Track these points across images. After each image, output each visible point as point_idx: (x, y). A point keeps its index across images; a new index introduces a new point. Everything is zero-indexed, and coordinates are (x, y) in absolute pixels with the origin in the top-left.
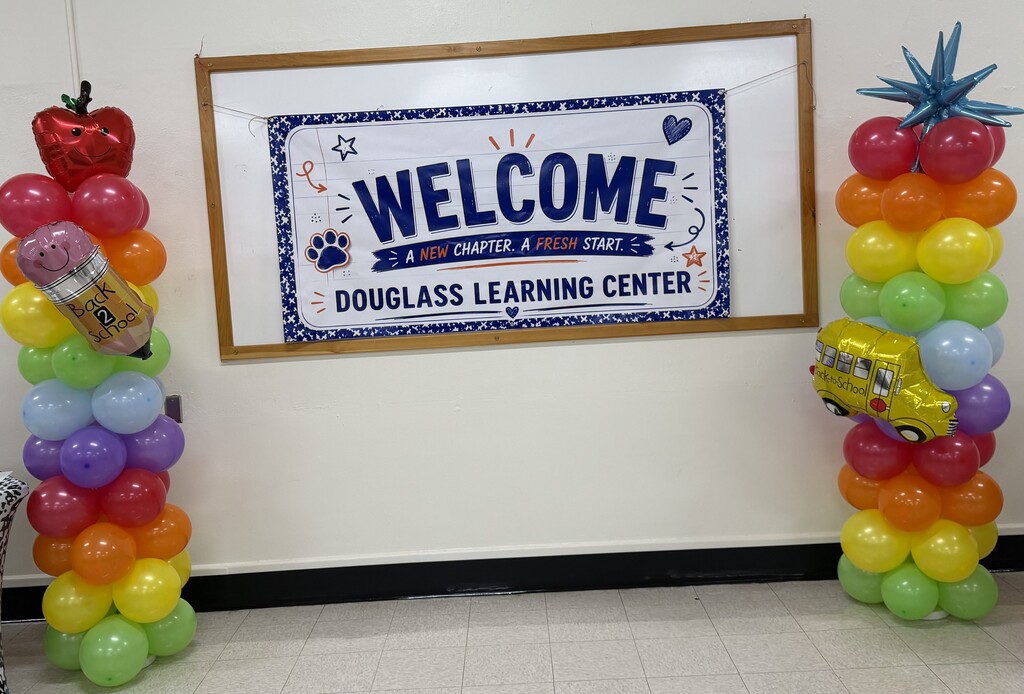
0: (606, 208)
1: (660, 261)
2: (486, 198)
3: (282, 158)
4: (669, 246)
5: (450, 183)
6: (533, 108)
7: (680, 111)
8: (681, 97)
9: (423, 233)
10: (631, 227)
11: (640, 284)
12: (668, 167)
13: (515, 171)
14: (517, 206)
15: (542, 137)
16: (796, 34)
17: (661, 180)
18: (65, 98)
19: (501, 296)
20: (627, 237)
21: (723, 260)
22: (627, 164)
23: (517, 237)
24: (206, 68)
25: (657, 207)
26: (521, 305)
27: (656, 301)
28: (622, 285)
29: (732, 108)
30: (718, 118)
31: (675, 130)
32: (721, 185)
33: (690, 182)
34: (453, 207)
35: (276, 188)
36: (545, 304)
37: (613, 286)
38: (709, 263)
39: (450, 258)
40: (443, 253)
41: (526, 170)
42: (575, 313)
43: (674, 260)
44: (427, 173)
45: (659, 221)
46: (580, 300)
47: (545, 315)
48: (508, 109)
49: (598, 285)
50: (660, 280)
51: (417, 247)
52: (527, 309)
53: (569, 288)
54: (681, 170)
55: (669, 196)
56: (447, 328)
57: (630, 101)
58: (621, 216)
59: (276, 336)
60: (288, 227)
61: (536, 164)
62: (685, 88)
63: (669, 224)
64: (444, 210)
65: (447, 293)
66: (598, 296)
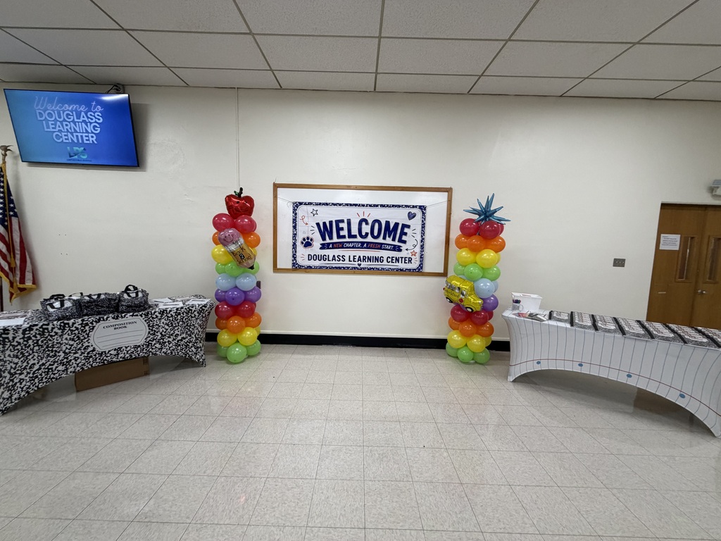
0: (389, 237)
1: (403, 254)
2: (355, 231)
3: (296, 214)
4: (407, 250)
5: (344, 225)
6: (370, 206)
7: (413, 211)
8: (413, 207)
9: (335, 240)
10: (396, 243)
11: (397, 260)
12: (408, 227)
13: (364, 223)
14: (364, 234)
15: (372, 215)
16: (448, 192)
17: (406, 230)
18: (235, 192)
19: (356, 260)
20: (395, 246)
21: (422, 255)
22: (397, 224)
23: (363, 243)
24: (276, 186)
25: (404, 238)
26: (362, 263)
27: (401, 265)
28: (392, 260)
29: (428, 212)
30: (424, 214)
31: (411, 216)
32: (423, 233)
33: (414, 232)
34: (344, 233)
35: (293, 223)
36: (369, 263)
37: (389, 260)
38: (418, 256)
39: (343, 247)
40: (340, 246)
41: (367, 224)
42: (378, 267)
43: (408, 254)
44: (338, 222)
45: (405, 242)
46: (380, 263)
47: (369, 267)
48: (363, 206)
49: (385, 259)
50: (403, 259)
51: (333, 244)
52: (364, 264)
53: (377, 259)
54: (412, 228)
55: (408, 235)
56: (340, 268)
57: (399, 206)
58: (394, 240)
59: (290, 266)
60: (296, 234)
61: (370, 222)
62: (415, 205)
63: (407, 243)
64: (342, 233)
65: (341, 258)
66: (385, 262)
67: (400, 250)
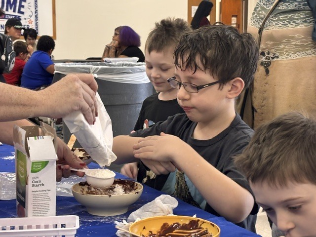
4: (25, 19)
10: (17, 14)
17: (23, 3)
21: (37, 23)
25: (22, 10)
32: (36, 6)
33: (29, 5)
38: (34, 23)
43: (26, 22)
53: (2, 27)
54: (27, 2)
55: (25, 8)
58: (14, 11)
63: (25, 14)
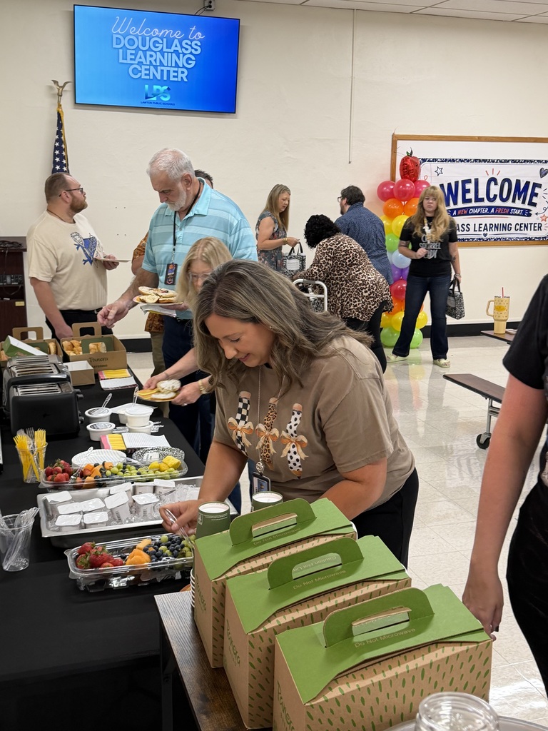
0: (519, 199)
1: (532, 220)
2: (482, 194)
4: (537, 214)
5: (471, 186)
6: (501, 161)
7: (546, 167)
8: (545, 161)
9: (460, 205)
10: (526, 206)
11: (526, 227)
12: (540, 186)
13: (493, 183)
14: (492, 196)
15: (502, 172)
17: (537, 190)
19: (482, 229)
20: (524, 210)
22: (528, 183)
23: (490, 208)
24: (396, 139)
25: (535, 200)
26: (488, 232)
27: (531, 233)
28: (521, 227)
31: (543, 173)
33: (545, 192)
34: (470, 196)
36: (496, 232)
37: (518, 227)
38: (547, 221)
39: (468, 214)
40: (466, 212)
41: (496, 184)
42: (505, 236)
43: (538, 219)
44: (465, 182)
45: (535, 205)
46: (507, 232)
47: (496, 237)
48: (493, 161)
49: (513, 227)
50: (533, 225)
51: (457, 210)
52: (491, 234)
53: (504, 227)
54: (543, 187)
55: (538, 196)
56: (464, 240)
57: (531, 161)
58: (523, 202)
61: (499, 182)
63: (537, 205)
64: (468, 196)
65: (465, 227)
66: (513, 231)
67: (529, 215)
